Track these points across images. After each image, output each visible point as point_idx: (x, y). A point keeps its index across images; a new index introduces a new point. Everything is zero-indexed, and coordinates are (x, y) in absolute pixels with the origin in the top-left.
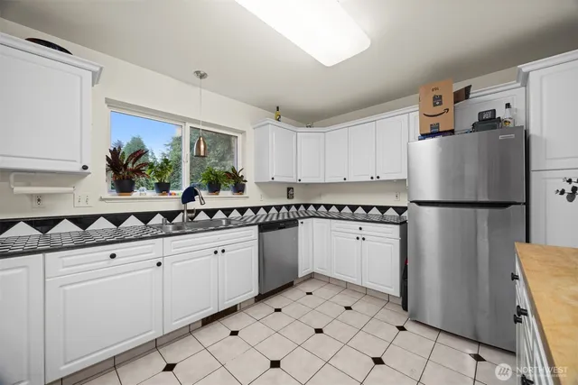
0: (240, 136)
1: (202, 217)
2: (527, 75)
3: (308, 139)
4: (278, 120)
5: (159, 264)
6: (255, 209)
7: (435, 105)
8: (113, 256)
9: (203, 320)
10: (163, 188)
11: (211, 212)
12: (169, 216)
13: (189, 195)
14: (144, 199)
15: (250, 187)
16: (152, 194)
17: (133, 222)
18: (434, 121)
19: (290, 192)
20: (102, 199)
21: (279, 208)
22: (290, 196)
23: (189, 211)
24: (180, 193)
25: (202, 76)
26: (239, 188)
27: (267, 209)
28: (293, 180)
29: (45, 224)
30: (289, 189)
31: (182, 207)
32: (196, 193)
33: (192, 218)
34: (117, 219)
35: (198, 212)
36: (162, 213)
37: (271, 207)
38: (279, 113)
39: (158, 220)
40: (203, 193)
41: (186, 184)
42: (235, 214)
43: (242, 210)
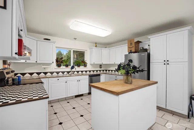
0: (86, 51)
1: (76, 73)
2: (150, 39)
3: (105, 51)
4: (96, 47)
5: (66, 82)
6: (90, 71)
7: (131, 45)
8: (58, 80)
9: (75, 96)
10: (67, 66)
11: (78, 72)
12: (68, 72)
13: (73, 68)
14: (63, 68)
15: (88, 65)
16: (64, 67)
17: (61, 73)
18: (131, 49)
19: (101, 66)
20: (55, 68)
21: (97, 71)
22: (101, 68)
23: (72, 71)
24: (71, 67)
25: (76, 39)
26: (85, 65)
27: (93, 71)
28: (101, 63)
29: (45, 73)
30: (100, 65)
31: (71, 70)
32: (74, 67)
33: (73, 73)
34: (58, 73)
35: (75, 72)
36: (66, 72)
37: (95, 71)
38: (96, 45)
39: (66, 73)
40: (76, 67)
41: (72, 65)
42: (84, 72)
43: (86, 71)
